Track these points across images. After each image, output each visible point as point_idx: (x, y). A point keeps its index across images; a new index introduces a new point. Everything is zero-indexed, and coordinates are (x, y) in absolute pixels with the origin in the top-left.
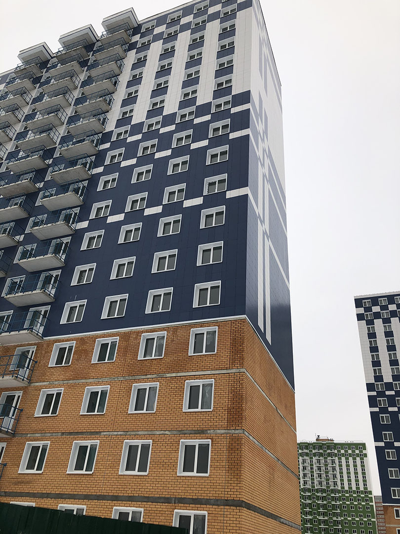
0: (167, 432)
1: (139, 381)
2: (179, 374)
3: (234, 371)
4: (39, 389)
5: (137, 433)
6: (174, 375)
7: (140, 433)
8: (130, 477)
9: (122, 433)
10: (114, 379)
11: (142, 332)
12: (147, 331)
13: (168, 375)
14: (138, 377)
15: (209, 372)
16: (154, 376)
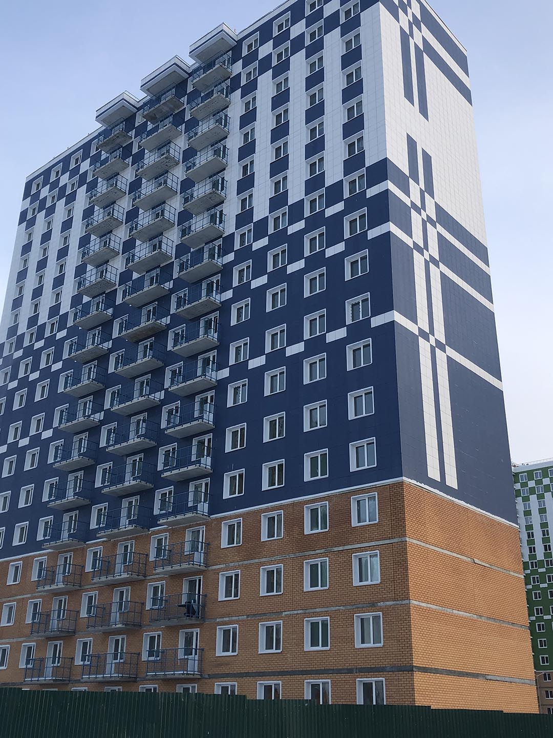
0: (341, 608)
3: (396, 540)
4: (217, 572)
5: (315, 610)
6: (341, 548)
7: (318, 610)
8: (315, 652)
9: (301, 611)
10: (285, 556)
11: (305, 503)
13: (336, 549)
14: (307, 553)
16: (322, 551)
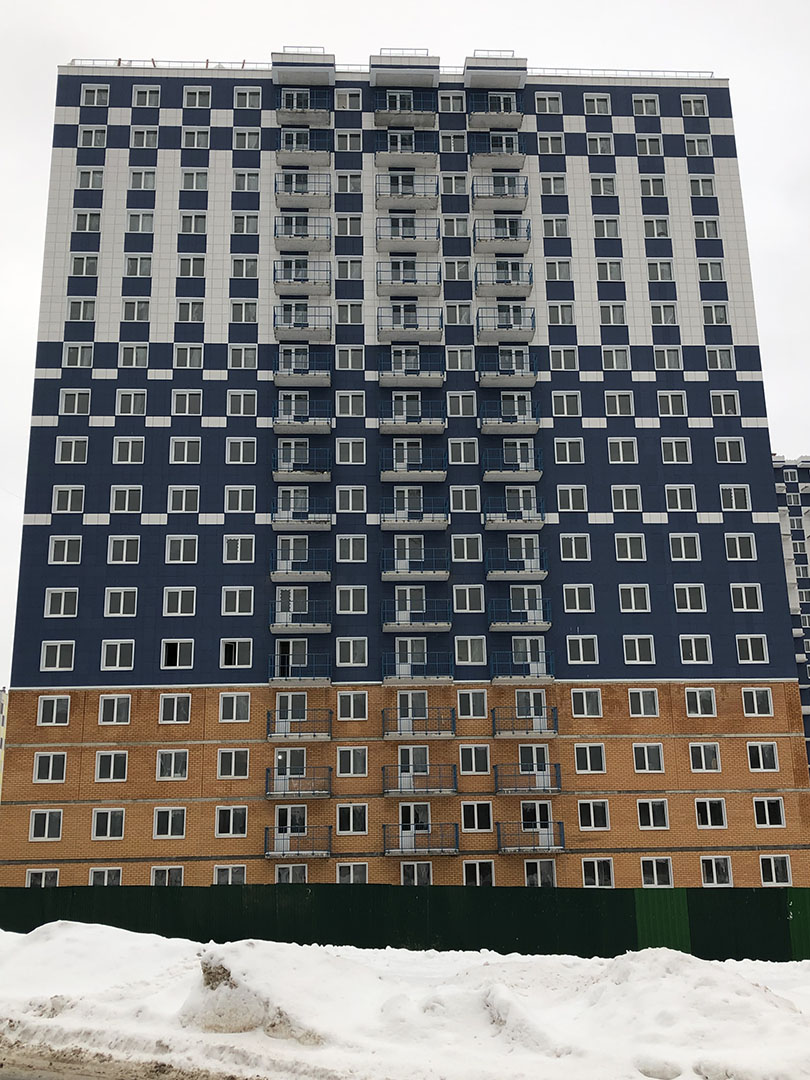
1: (696, 740)
2: (738, 735)
6: (733, 735)
7: (708, 791)
8: (704, 831)
9: (690, 792)
10: (664, 736)
11: (685, 686)
12: (690, 685)
13: (726, 735)
14: (692, 736)
15: (769, 735)
16: (711, 735)
